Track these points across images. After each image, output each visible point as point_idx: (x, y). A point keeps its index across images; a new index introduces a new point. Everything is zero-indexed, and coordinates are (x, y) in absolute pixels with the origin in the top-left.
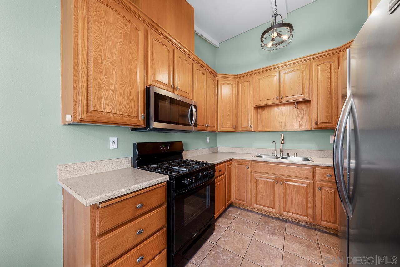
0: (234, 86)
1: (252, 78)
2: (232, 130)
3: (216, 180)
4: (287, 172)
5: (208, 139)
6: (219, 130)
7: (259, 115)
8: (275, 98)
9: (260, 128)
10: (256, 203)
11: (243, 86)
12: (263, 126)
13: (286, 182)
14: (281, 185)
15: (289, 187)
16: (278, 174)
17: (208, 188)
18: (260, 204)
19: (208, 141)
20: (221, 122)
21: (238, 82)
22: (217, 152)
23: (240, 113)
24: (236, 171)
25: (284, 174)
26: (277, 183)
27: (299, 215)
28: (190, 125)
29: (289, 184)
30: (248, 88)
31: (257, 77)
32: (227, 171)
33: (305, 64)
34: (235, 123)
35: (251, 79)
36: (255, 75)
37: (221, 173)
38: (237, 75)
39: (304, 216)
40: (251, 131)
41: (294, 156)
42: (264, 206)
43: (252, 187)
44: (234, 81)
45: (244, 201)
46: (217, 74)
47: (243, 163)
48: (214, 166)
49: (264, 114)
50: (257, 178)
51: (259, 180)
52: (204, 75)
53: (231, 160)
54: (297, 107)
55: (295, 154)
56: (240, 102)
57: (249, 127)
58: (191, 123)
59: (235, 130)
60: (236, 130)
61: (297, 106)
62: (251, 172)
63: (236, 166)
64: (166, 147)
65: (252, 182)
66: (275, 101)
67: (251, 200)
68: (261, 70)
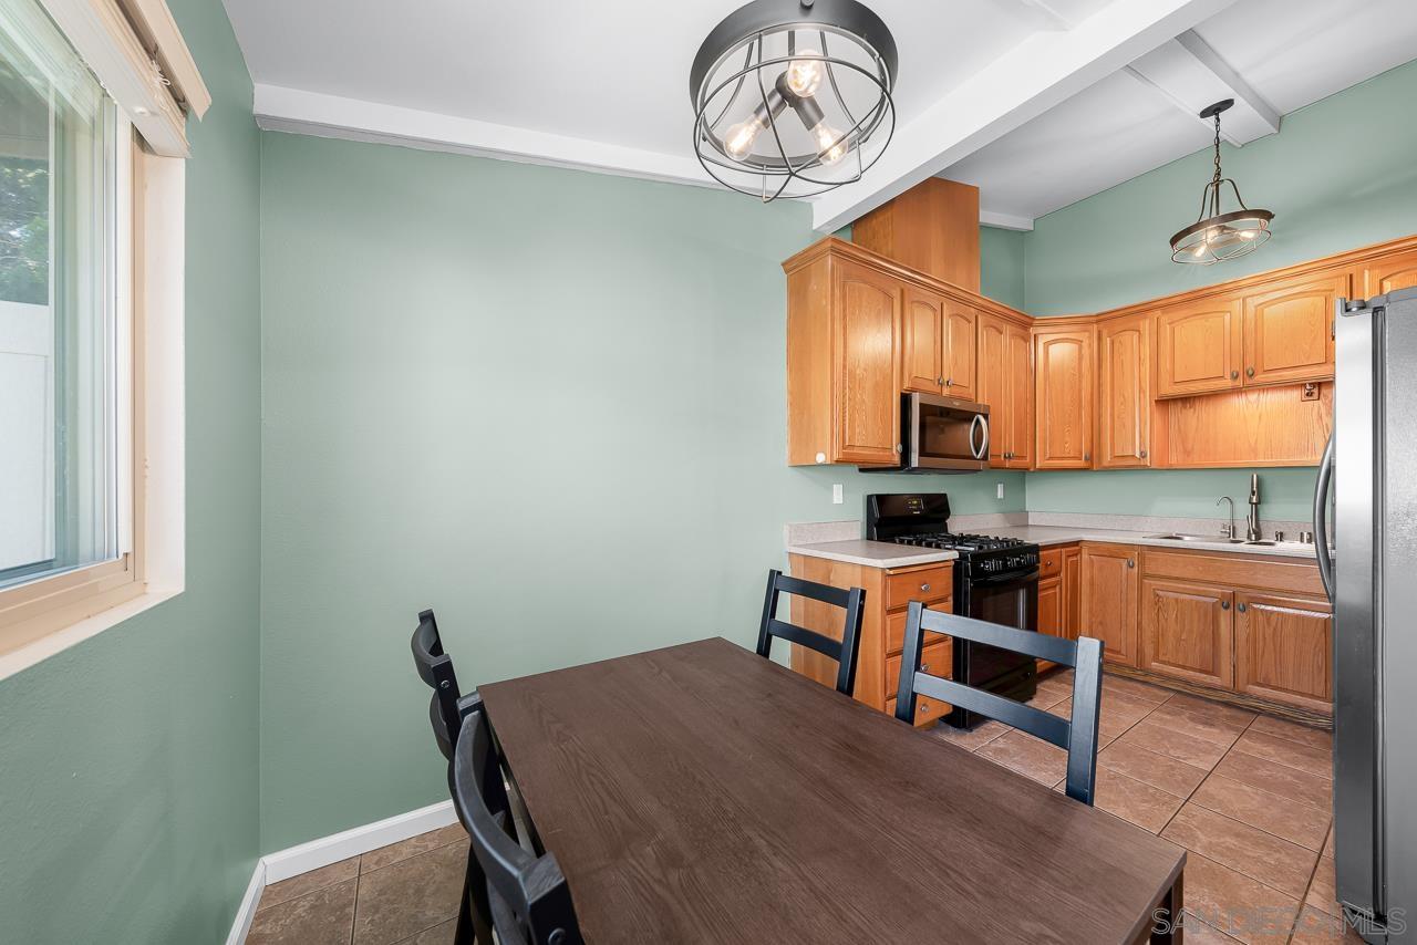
0: (1085, 344)
1: (1147, 322)
2: (1081, 463)
3: (1040, 583)
4: (1263, 579)
5: (1000, 488)
6: (1038, 466)
7: (1172, 419)
8: (1228, 376)
9: (1175, 459)
10: (1156, 658)
11: (1117, 345)
12: (1187, 453)
13: (1255, 606)
14: (1238, 613)
15: (1268, 619)
16: (1230, 585)
17: (1022, 595)
18: (1171, 661)
19: (1000, 494)
20: (1045, 444)
21: (1099, 332)
22: (1027, 526)
23: (1107, 420)
24: (1092, 573)
25: (1251, 583)
26: (1227, 608)
27: (1302, 694)
28: (974, 458)
29: (1267, 611)
30: (1134, 349)
31: (1165, 319)
32: (1067, 568)
33: (1337, 277)
34: (1089, 444)
35: (1146, 325)
36: (1158, 313)
37: (1050, 571)
38: (1098, 315)
39: (1318, 698)
40: (1145, 469)
41: (1302, 541)
42: (1184, 667)
43: (1145, 616)
44: (1085, 331)
45: (1119, 652)
46: (1034, 319)
47: (1113, 552)
48: (1035, 549)
49: (1192, 417)
50: (1161, 593)
51: (1167, 598)
52: (1001, 333)
53: (1077, 543)
54: (1316, 396)
55: (1305, 534)
56: (1107, 389)
57: (1138, 455)
58: (977, 453)
59: (1090, 466)
60: (1092, 464)
61: (1316, 391)
62: (1143, 576)
63: (1092, 561)
64: (919, 504)
65: (1145, 601)
66: (1228, 383)
67: (1140, 651)
68: (1178, 299)
